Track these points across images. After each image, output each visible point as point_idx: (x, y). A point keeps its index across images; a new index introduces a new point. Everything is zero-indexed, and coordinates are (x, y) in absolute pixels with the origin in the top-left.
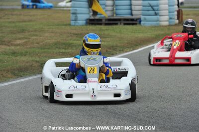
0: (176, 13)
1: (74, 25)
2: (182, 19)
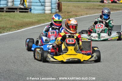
0: (57, 5)
2: (61, 9)
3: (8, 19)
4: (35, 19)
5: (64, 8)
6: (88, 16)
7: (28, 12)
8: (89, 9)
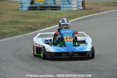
0: (81, 3)
1: (21, 11)
5: (87, 5)
6: (109, 11)
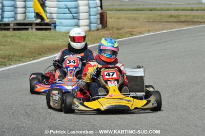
0: (99, 16)
2: (106, 24)
3: (17, 41)
4: (62, 40)
5: (110, 21)
6: (152, 33)
7: (50, 29)
8: (153, 22)
